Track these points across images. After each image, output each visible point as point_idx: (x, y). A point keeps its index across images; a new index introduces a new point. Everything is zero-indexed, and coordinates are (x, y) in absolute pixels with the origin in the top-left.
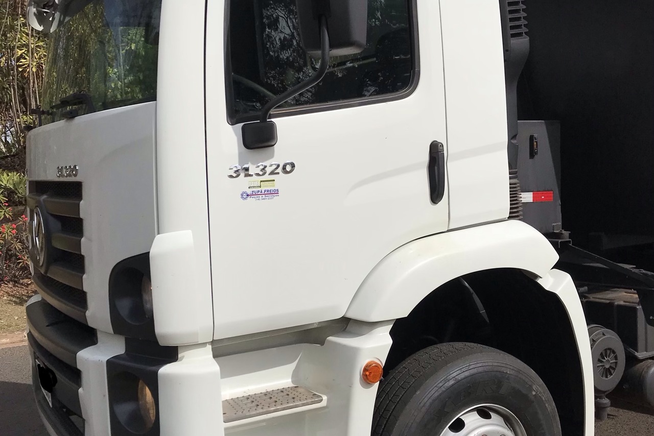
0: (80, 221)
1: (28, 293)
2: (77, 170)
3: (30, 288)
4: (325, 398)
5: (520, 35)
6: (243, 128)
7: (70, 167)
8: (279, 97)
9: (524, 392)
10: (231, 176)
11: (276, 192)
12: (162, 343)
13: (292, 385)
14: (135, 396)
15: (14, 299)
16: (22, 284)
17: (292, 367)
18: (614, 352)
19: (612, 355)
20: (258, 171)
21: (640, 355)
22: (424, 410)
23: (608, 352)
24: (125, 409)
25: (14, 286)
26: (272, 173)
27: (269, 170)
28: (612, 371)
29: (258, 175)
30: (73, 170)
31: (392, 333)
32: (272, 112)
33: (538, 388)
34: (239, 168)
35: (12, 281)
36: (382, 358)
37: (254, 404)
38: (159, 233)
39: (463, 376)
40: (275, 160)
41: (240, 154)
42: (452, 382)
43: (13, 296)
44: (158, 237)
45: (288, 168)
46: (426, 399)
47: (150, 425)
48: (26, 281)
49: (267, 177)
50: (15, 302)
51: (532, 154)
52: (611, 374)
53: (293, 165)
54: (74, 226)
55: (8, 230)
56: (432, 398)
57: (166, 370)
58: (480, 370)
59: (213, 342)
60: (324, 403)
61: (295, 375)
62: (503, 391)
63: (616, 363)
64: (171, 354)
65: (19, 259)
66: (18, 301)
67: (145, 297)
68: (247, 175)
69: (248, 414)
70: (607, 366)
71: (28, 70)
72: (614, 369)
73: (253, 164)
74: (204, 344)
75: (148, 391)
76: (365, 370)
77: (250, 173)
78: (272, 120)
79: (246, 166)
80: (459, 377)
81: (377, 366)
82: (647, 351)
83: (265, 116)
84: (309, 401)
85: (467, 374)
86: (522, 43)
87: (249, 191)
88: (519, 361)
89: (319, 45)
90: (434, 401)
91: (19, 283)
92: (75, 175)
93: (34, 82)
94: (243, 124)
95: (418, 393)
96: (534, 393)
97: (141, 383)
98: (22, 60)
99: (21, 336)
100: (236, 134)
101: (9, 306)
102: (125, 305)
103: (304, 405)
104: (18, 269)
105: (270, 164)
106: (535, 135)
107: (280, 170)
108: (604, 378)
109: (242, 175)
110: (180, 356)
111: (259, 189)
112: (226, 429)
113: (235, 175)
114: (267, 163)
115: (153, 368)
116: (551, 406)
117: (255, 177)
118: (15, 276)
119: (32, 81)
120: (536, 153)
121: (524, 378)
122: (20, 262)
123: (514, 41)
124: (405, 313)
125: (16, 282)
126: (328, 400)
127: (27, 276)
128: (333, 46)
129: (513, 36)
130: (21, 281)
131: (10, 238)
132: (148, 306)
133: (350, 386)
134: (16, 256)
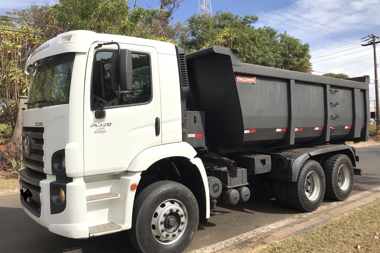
0: (43, 140)
1: (10, 174)
2: (42, 124)
3: (11, 172)
4: (119, 195)
5: (186, 86)
6: (95, 112)
7: (40, 123)
8: (108, 103)
9: (185, 196)
10: (91, 126)
11: (105, 131)
12: (68, 176)
13: (109, 192)
14: (58, 194)
15: (4, 177)
16: (8, 171)
17: (110, 187)
18: (218, 185)
19: (217, 186)
20: (100, 125)
21: (229, 187)
22: (152, 200)
23: (216, 185)
24: (55, 198)
25: (4, 171)
26: (104, 126)
27: (103, 125)
28: (217, 191)
29: (99, 126)
30: (41, 124)
31: (141, 175)
32: (104, 107)
33: (190, 194)
34: (94, 124)
35: (3, 169)
36: (137, 182)
37: (96, 197)
38: (68, 143)
39: (165, 190)
40: (105, 122)
41: (94, 120)
42: (161, 192)
43: (4, 176)
44: (68, 144)
45: (109, 125)
46: (152, 197)
47: (63, 203)
48: (9, 169)
49: (102, 127)
50: (5, 178)
51: (195, 122)
52: (217, 192)
53: (111, 123)
54: (41, 141)
55: (3, 148)
56: (155, 196)
57: (69, 185)
58: (171, 188)
59: (84, 177)
60: (119, 197)
61: (111, 189)
62: (178, 195)
63: (219, 189)
64: (70, 180)
65: (7, 160)
66: (6, 177)
67: (63, 163)
68: (96, 126)
69: (94, 199)
70: (216, 190)
71: (14, 82)
72: (218, 191)
73: (98, 123)
74: (81, 177)
75: (63, 191)
76: (132, 186)
77: (97, 125)
78: (105, 110)
79: (96, 124)
80: (164, 190)
81: (136, 185)
82: (231, 186)
83: (102, 108)
84: (114, 196)
85: (166, 189)
86: (187, 88)
87: (97, 131)
88: (184, 186)
89: (118, 90)
90: (155, 197)
91: (6, 170)
92: (42, 125)
93: (17, 87)
94: (95, 111)
95: (150, 195)
96: (189, 196)
97: (61, 189)
98: (12, 78)
99: (8, 191)
100: (93, 114)
101: (2, 179)
102: (56, 166)
103: (112, 197)
104: (6, 165)
105: (103, 123)
106: (196, 116)
107: (106, 125)
108: (215, 193)
109: (94, 126)
110: (73, 180)
111: (100, 130)
112: (87, 204)
113: (92, 126)
114: (102, 123)
115: (65, 184)
116: (195, 200)
117: (98, 127)
118: (5, 167)
119: (16, 86)
120: (196, 121)
121: (186, 191)
122: (7, 162)
123: (184, 88)
124: (145, 169)
125: (5, 170)
126: (120, 196)
127: (10, 167)
128: (121, 90)
129: (183, 86)
130: (8, 169)
131: (3, 151)
132: (64, 166)
133: (127, 191)
134: (5, 159)
